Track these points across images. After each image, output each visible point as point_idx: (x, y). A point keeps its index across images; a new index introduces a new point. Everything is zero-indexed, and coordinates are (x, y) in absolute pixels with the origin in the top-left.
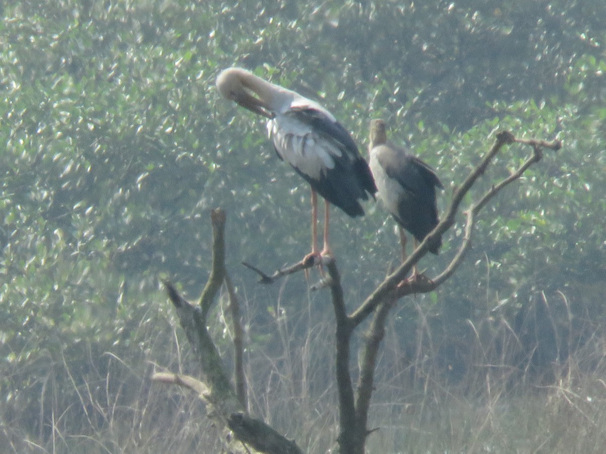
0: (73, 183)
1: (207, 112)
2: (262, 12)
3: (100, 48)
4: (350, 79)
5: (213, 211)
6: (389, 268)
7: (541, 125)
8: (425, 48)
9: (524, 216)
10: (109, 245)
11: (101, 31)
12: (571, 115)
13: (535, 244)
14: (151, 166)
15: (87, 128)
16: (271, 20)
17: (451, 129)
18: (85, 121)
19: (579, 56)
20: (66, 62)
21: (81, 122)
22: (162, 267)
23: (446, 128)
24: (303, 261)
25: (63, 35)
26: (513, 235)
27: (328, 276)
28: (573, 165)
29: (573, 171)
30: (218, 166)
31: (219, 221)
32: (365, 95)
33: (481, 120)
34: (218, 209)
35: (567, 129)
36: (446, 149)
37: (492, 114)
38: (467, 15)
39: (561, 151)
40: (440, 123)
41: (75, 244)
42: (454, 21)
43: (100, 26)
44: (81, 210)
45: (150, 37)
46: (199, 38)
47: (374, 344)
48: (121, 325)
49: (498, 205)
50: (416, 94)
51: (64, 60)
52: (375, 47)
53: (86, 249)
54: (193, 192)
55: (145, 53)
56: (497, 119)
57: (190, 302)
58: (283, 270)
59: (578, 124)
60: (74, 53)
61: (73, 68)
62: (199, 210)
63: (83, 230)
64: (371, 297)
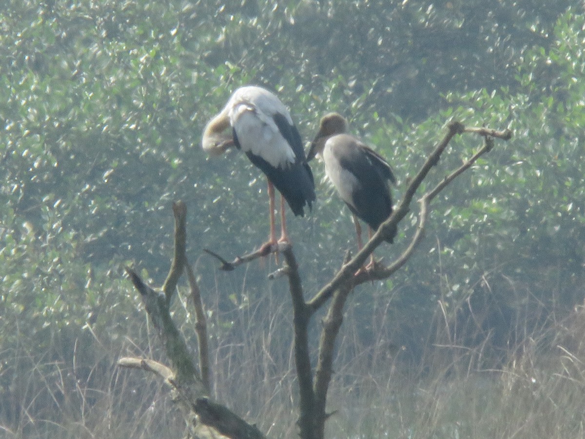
0: (40, 177)
1: (171, 109)
2: (222, 8)
3: (64, 45)
4: (307, 73)
5: (174, 204)
6: (346, 257)
7: (493, 114)
8: (380, 42)
9: (476, 204)
10: (76, 238)
11: (64, 28)
12: (523, 103)
13: (488, 230)
14: (115, 163)
15: (53, 126)
16: (232, 17)
17: (404, 119)
18: (51, 119)
19: (530, 47)
20: (29, 59)
21: (48, 121)
22: (128, 255)
23: (399, 119)
24: (260, 250)
25: (26, 32)
26: (466, 223)
27: (285, 266)
28: (525, 153)
29: (525, 159)
30: (180, 162)
31: (180, 212)
32: (322, 89)
33: (436, 110)
34: (179, 201)
35: (519, 118)
36: (400, 139)
37: (446, 105)
38: (421, 8)
39: (513, 140)
40: (393, 114)
41: (44, 237)
42: (407, 15)
43: (63, 23)
44: (50, 204)
45: (113, 33)
46: (161, 37)
47: (333, 329)
48: (90, 311)
49: (451, 193)
50: (370, 86)
51: (27, 58)
52: (331, 42)
53: (54, 242)
54: (156, 187)
56: (450, 110)
57: (155, 289)
58: (242, 257)
59: (530, 113)
60: (37, 50)
61: (38, 66)
62: (162, 203)
63: (53, 223)
64: (329, 285)
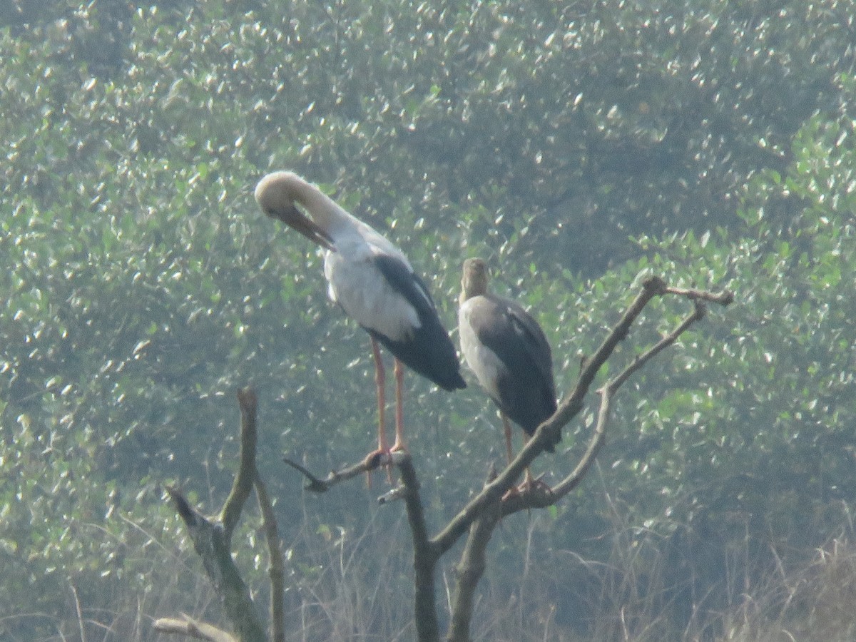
0: (43, 352)
1: (232, 253)
2: (311, 107)
3: (80, 160)
4: (434, 204)
5: (240, 391)
6: (489, 472)
7: (703, 269)
8: (539, 159)
9: (681, 397)
10: (94, 438)
11: (81, 134)
12: (749, 254)
13: (700, 437)
14: (153, 329)
15: (63, 276)
16: (322, 121)
17: (574, 273)
18: (61, 266)
19: (758, 171)
20: (29, 182)
21: (55, 267)
22: (169, 470)
23: (567, 273)
24: (365, 461)
25: (25, 142)
26: (666, 424)
27: (401, 486)
28: (750, 325)
29: (749, 334)
30: (247, 327)
31: (249, 405)
32: (454, 224)
33: (622, 261)
34: (246, 388)
35: (742, 276)
36: (569, 303)
37: (638, 253)
38: (600, 111)
39: (732, 307)
40: (559, 266)
41: (47, 438)
42: (581, 119)
43: (80, 127)
44: (56, 390)
45: (150, 145)
46: (221, 149)
47: (471, 580)
48: (111, 550)
49: (643, 379)
50: (525, 224)
51: (26, 179)
52: (468, 159)
53: (61, 445)
54: (210, 366)
55: (144, 166)
56: (644, 260)
57: (208, 519)
58: (339, 473)
59: (758, 268)
60: (40, 167)
61: (41, 191)
62: (222, 387)
63: (60, 417)
64: (463, 513)
